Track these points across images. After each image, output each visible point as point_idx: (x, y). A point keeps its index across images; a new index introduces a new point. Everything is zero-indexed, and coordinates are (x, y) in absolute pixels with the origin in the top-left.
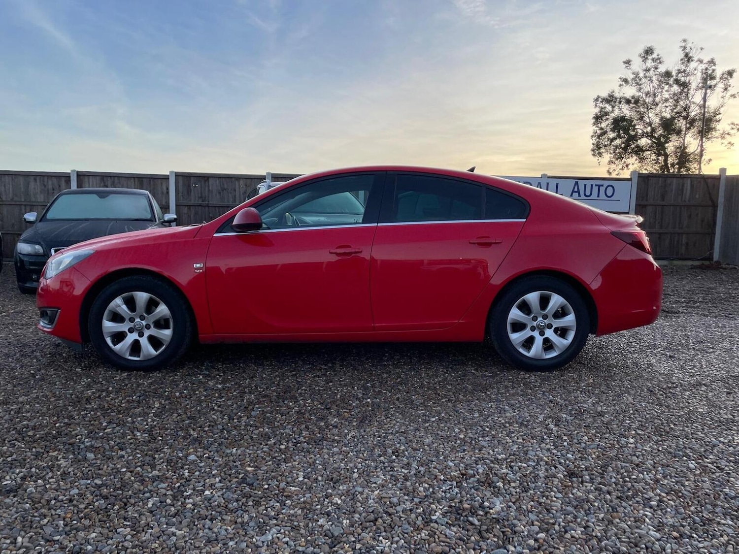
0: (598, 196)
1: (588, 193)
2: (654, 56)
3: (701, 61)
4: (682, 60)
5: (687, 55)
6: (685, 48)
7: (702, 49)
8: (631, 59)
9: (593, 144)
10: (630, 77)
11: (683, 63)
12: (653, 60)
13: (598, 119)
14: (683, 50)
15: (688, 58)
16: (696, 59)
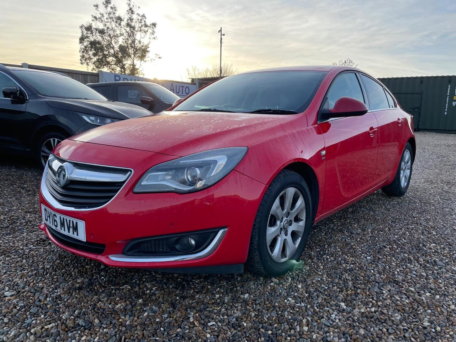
0: (182, 93)
1: (178, 92)
2: (112, 5)
3: (139, 15)
4: (127, 11)
5: (131, 9)
6: (129, 5)
7: (139, 7)
8: (99, 4)
9: (81, 56)
10: (98, 16)
11: (129, 13)
12: (111, 8)
13: (82, 40)
14: (129, 6)
15: (131, 11)
16: (136, 13)
